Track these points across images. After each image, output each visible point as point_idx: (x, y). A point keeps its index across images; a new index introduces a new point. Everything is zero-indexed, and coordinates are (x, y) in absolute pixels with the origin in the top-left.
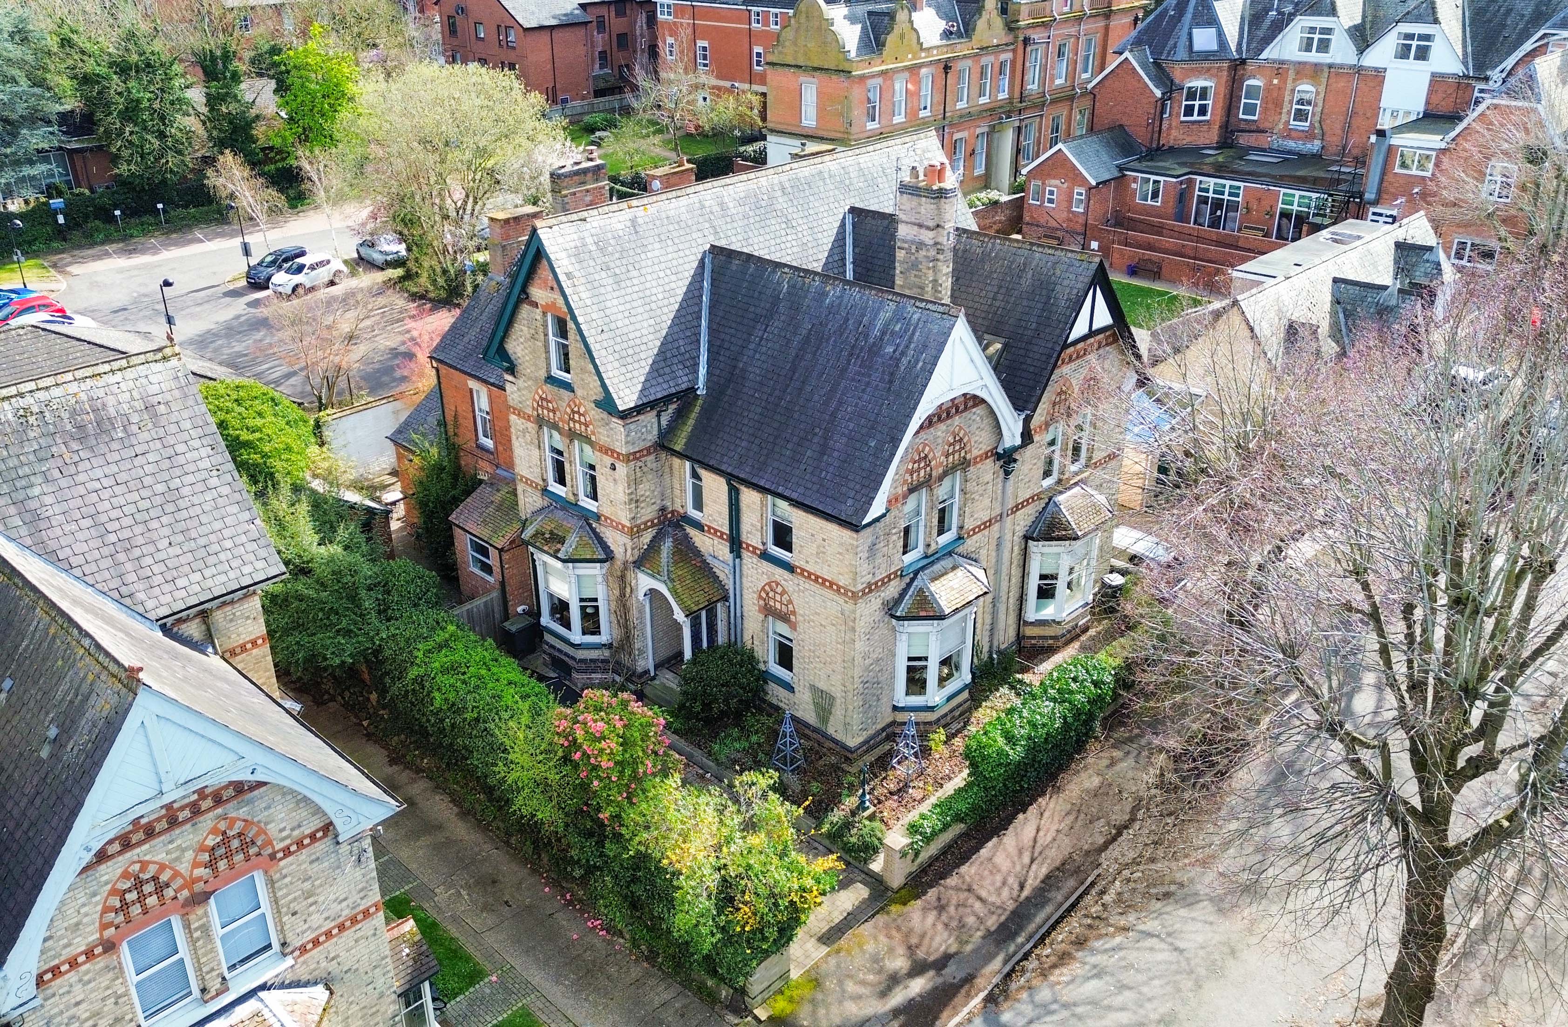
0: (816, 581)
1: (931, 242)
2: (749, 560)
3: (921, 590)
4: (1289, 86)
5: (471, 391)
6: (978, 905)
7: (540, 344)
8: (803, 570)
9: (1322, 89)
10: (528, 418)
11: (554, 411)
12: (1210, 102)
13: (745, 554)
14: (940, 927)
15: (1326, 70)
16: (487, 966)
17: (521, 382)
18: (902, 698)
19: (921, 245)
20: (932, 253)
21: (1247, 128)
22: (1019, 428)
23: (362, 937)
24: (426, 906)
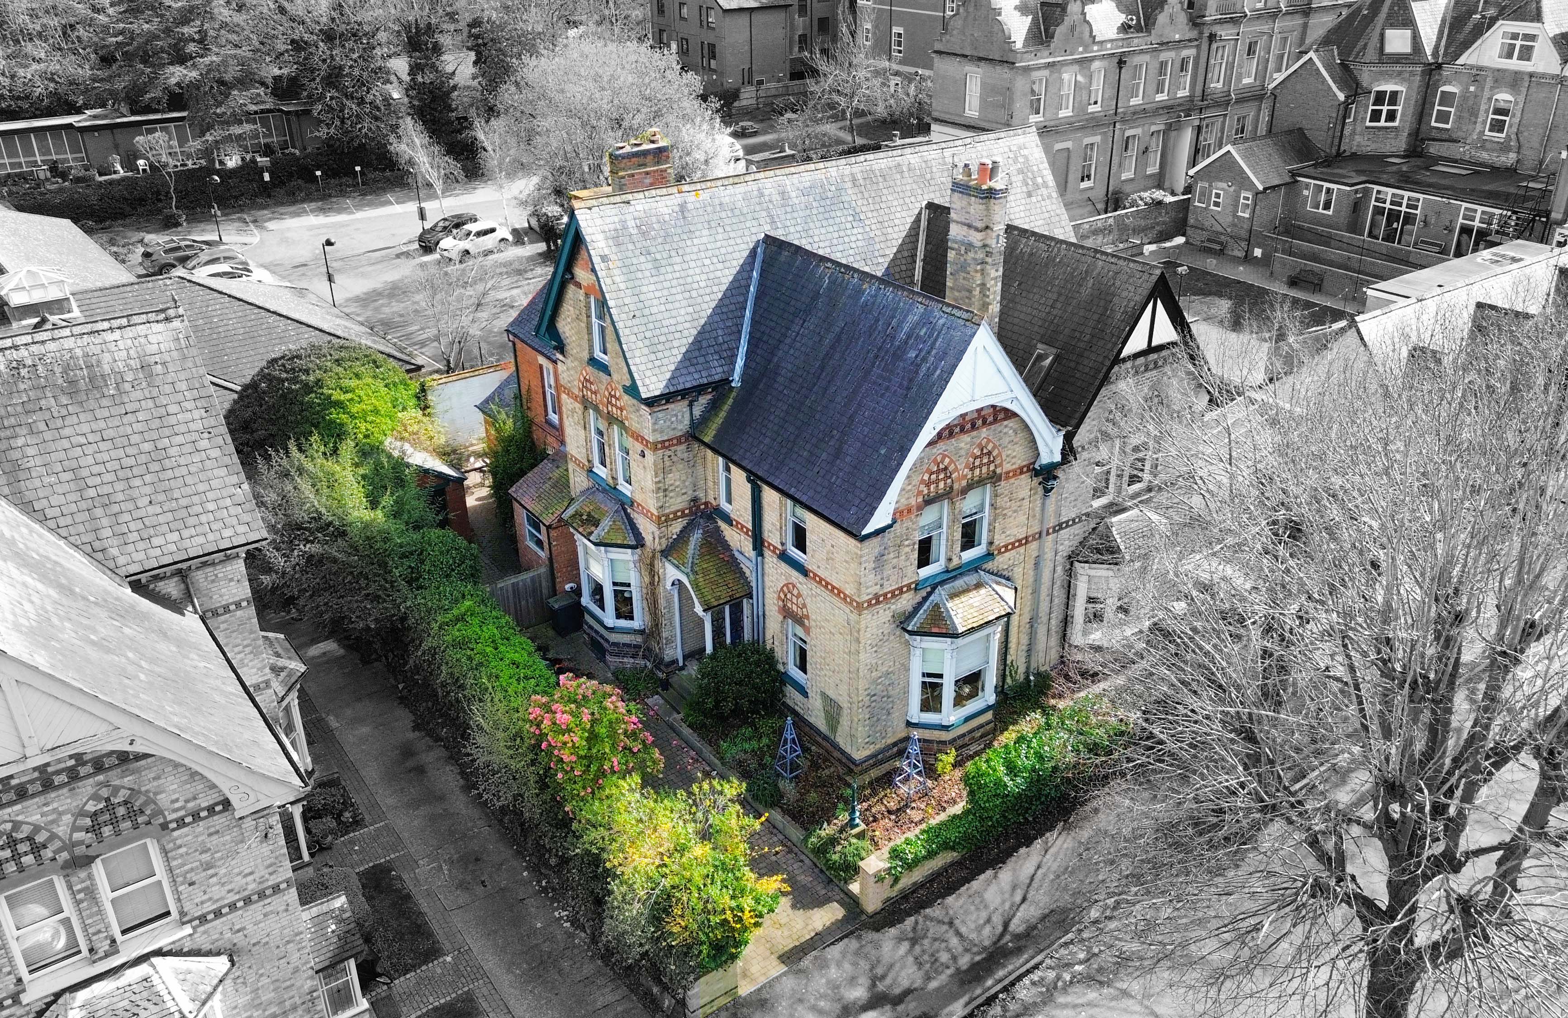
0: (826, 587)
1: (980, 244)
2: (770, 559)
3: (937, 605)
4: (1486, 94)
5: (541, 367)
6: (954, 941)
7: (583, 325)
8: (815, 575)
9: (1521, 99)
10: (575, 398)
11: (595, 393)
12: (1399, 108)
13: (767, 553)
14: (911, 959)
15: (1527, 78)
16: (447, 946)
17: (568, 361)
18: (915, 714)
19: (970, 246)
20: (981, 255)
21: (1438, 136)
22: (1058, 442)
23: (272, 912)
24: (405, 876)
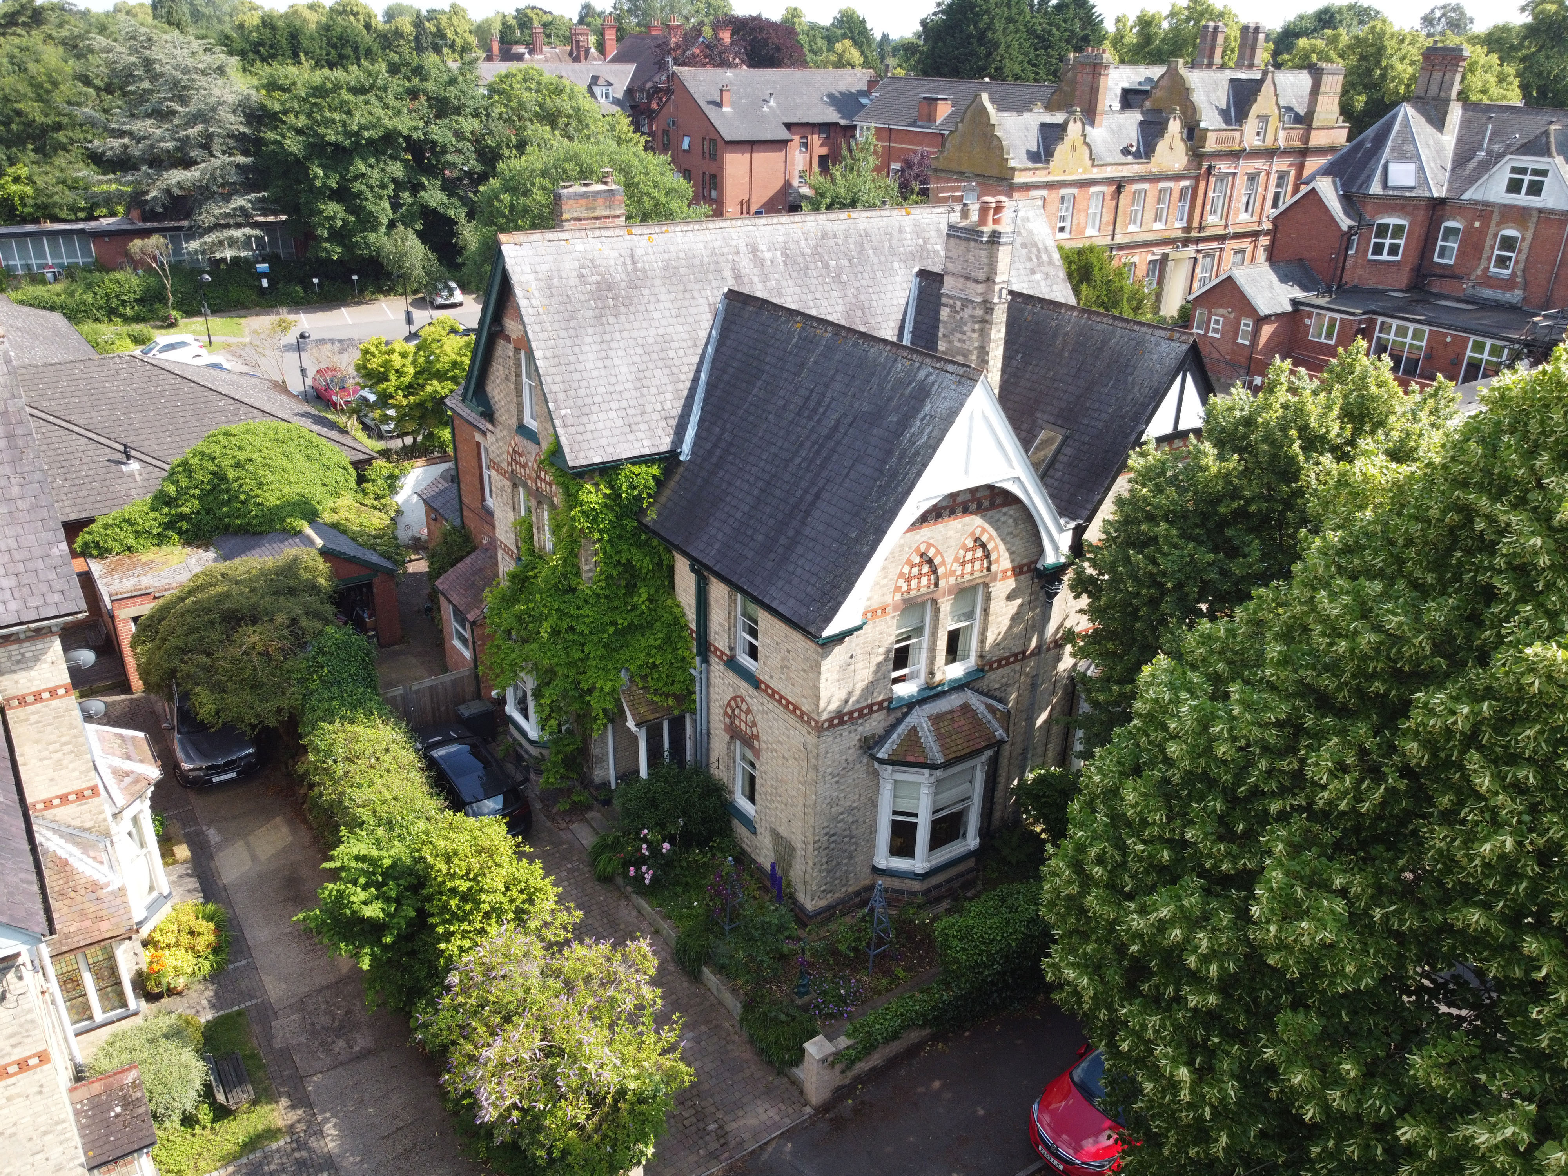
0: (779, 701)
1: (979, 299)
3: (914, 729)
4: (1492, 230)
5: (478, 444)
7: (512, 386)
8: (768, 687)
9: (1529, 235)
10: (504, 474)
12: (1402, 242)
15: (1535, 214)
17: (497, 431)
18: (883, 859)
19: (966, 303)
21: (1441, 272)
22: (1065, 540)
24: (259, 1030)
